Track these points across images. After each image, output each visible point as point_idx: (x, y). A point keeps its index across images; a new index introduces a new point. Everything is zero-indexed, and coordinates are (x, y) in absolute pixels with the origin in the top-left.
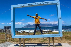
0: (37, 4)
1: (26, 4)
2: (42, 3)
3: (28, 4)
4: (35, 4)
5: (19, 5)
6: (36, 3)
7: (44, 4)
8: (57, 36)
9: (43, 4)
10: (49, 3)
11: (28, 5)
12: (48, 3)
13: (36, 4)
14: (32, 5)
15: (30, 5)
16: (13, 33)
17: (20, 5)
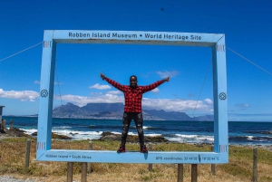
0: (147, 39)
1: (107, 32)
2: (163, 36)
3: (111, 32)
4: (139, 38)
5: (79, 32)
6: (143, 33)
7: (171, 40)
8: (209, 159)
9: (168, 40)
10: (189, 40)
11: (111, 38)
12: (186, 40)
13: (144, 38)
14: (128, 38)
15: (121, 38)
16: (45, 141)
17: (83, 32)
